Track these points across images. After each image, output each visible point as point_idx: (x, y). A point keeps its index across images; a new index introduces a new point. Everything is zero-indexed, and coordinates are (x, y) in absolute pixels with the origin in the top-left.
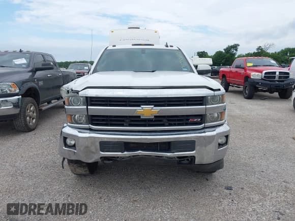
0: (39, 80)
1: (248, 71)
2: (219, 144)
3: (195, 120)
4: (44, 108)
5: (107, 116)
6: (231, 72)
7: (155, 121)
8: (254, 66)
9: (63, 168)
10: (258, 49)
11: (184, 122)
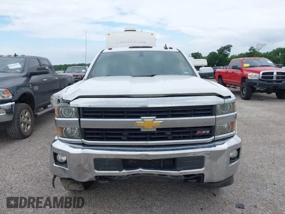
0: (34, 85)
1: (244, 72)
2: (231, 159)
3: (204, 132)
4: (39, 114)
5: (102, 130)
6: (227, 73)
7: (158, 134)
8: (250, 67)
9: (54, 187)
10: (250, 50)
11: (191, 135)
